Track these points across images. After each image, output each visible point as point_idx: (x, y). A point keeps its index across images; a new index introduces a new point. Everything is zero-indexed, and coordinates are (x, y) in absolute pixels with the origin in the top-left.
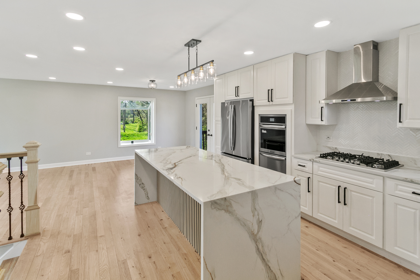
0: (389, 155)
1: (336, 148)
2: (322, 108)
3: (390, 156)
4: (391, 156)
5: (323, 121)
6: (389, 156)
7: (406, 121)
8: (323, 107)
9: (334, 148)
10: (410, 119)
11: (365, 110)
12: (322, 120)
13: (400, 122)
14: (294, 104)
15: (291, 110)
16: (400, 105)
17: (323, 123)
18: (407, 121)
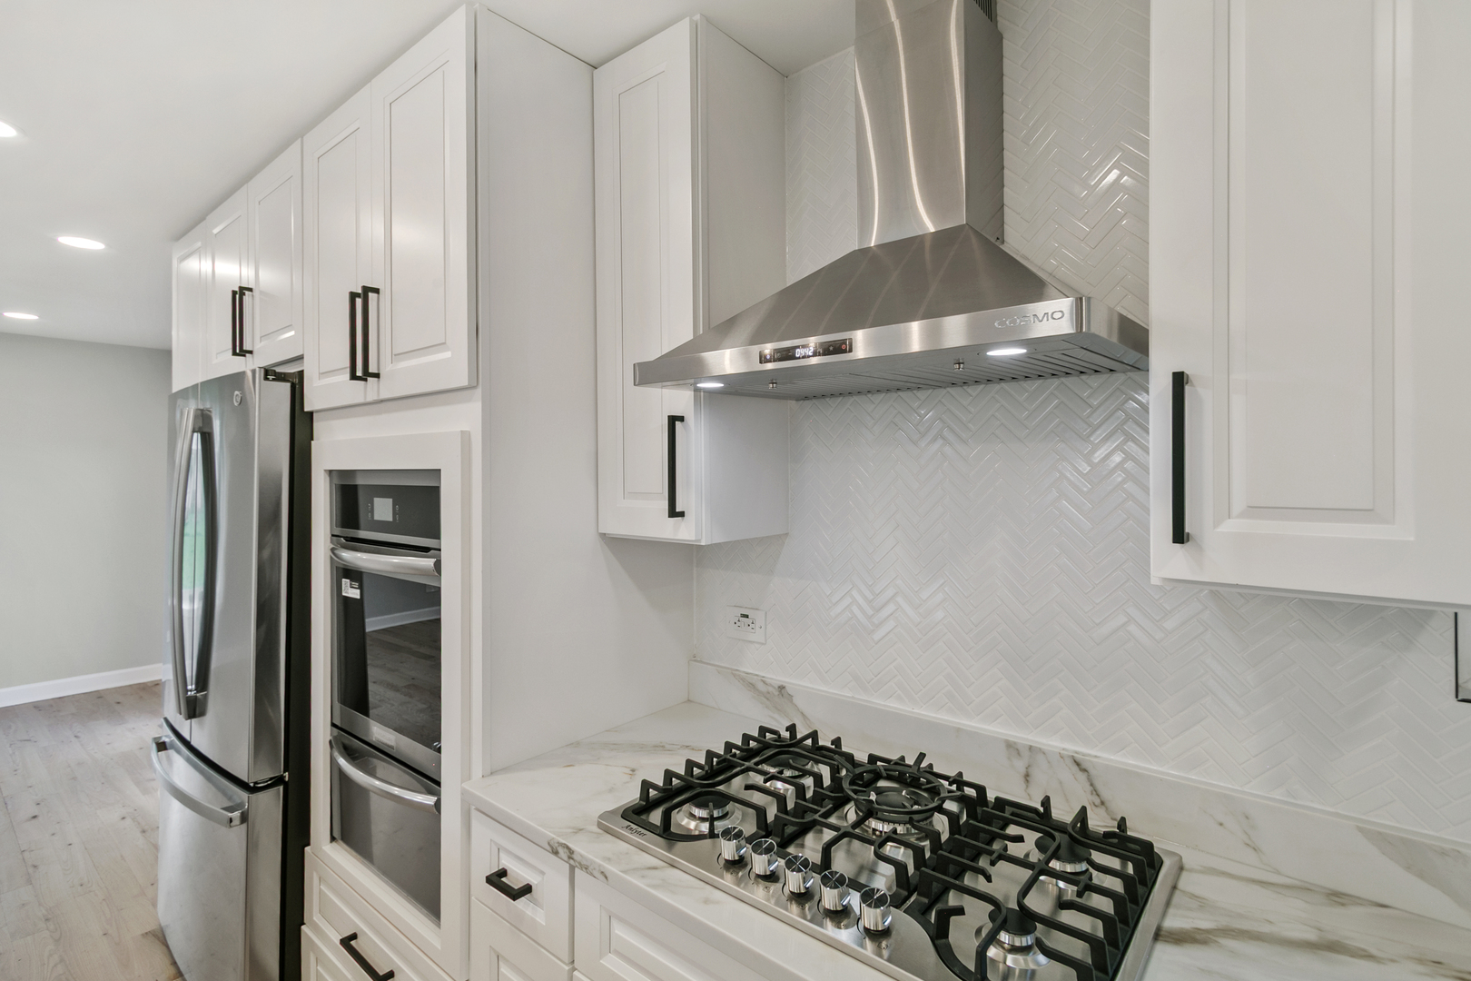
0: (1078, 764)
1: (782, 688)
2: (673, 420)
3: (1085, 765)
4: (1092, 772)
5: (682, 514)
6: (1075, 768)
7: (1221, 529)
8: (681, 419)
9: (771, 689)
10: (1254, 510)
11: (934, 440)
12: (673, 513)
13: (1180, 536)
14: (478, 392)
15: (465, 437)
16: (1179, 380)
17: (683, 531)
18: (1229, 526)
